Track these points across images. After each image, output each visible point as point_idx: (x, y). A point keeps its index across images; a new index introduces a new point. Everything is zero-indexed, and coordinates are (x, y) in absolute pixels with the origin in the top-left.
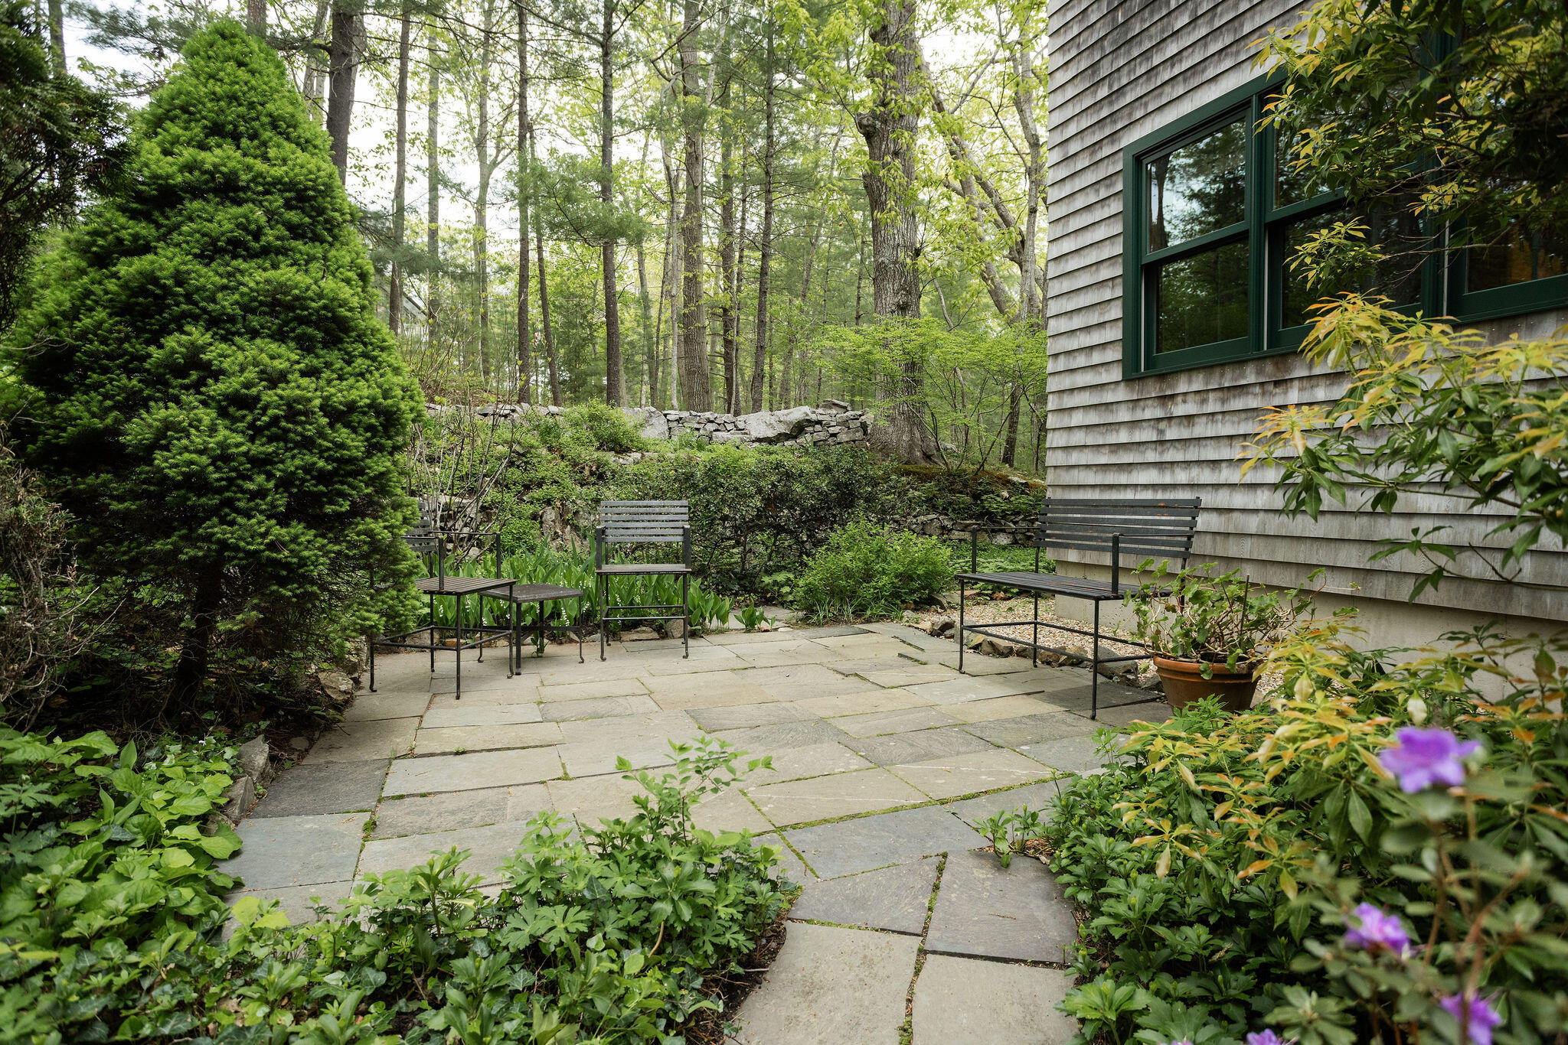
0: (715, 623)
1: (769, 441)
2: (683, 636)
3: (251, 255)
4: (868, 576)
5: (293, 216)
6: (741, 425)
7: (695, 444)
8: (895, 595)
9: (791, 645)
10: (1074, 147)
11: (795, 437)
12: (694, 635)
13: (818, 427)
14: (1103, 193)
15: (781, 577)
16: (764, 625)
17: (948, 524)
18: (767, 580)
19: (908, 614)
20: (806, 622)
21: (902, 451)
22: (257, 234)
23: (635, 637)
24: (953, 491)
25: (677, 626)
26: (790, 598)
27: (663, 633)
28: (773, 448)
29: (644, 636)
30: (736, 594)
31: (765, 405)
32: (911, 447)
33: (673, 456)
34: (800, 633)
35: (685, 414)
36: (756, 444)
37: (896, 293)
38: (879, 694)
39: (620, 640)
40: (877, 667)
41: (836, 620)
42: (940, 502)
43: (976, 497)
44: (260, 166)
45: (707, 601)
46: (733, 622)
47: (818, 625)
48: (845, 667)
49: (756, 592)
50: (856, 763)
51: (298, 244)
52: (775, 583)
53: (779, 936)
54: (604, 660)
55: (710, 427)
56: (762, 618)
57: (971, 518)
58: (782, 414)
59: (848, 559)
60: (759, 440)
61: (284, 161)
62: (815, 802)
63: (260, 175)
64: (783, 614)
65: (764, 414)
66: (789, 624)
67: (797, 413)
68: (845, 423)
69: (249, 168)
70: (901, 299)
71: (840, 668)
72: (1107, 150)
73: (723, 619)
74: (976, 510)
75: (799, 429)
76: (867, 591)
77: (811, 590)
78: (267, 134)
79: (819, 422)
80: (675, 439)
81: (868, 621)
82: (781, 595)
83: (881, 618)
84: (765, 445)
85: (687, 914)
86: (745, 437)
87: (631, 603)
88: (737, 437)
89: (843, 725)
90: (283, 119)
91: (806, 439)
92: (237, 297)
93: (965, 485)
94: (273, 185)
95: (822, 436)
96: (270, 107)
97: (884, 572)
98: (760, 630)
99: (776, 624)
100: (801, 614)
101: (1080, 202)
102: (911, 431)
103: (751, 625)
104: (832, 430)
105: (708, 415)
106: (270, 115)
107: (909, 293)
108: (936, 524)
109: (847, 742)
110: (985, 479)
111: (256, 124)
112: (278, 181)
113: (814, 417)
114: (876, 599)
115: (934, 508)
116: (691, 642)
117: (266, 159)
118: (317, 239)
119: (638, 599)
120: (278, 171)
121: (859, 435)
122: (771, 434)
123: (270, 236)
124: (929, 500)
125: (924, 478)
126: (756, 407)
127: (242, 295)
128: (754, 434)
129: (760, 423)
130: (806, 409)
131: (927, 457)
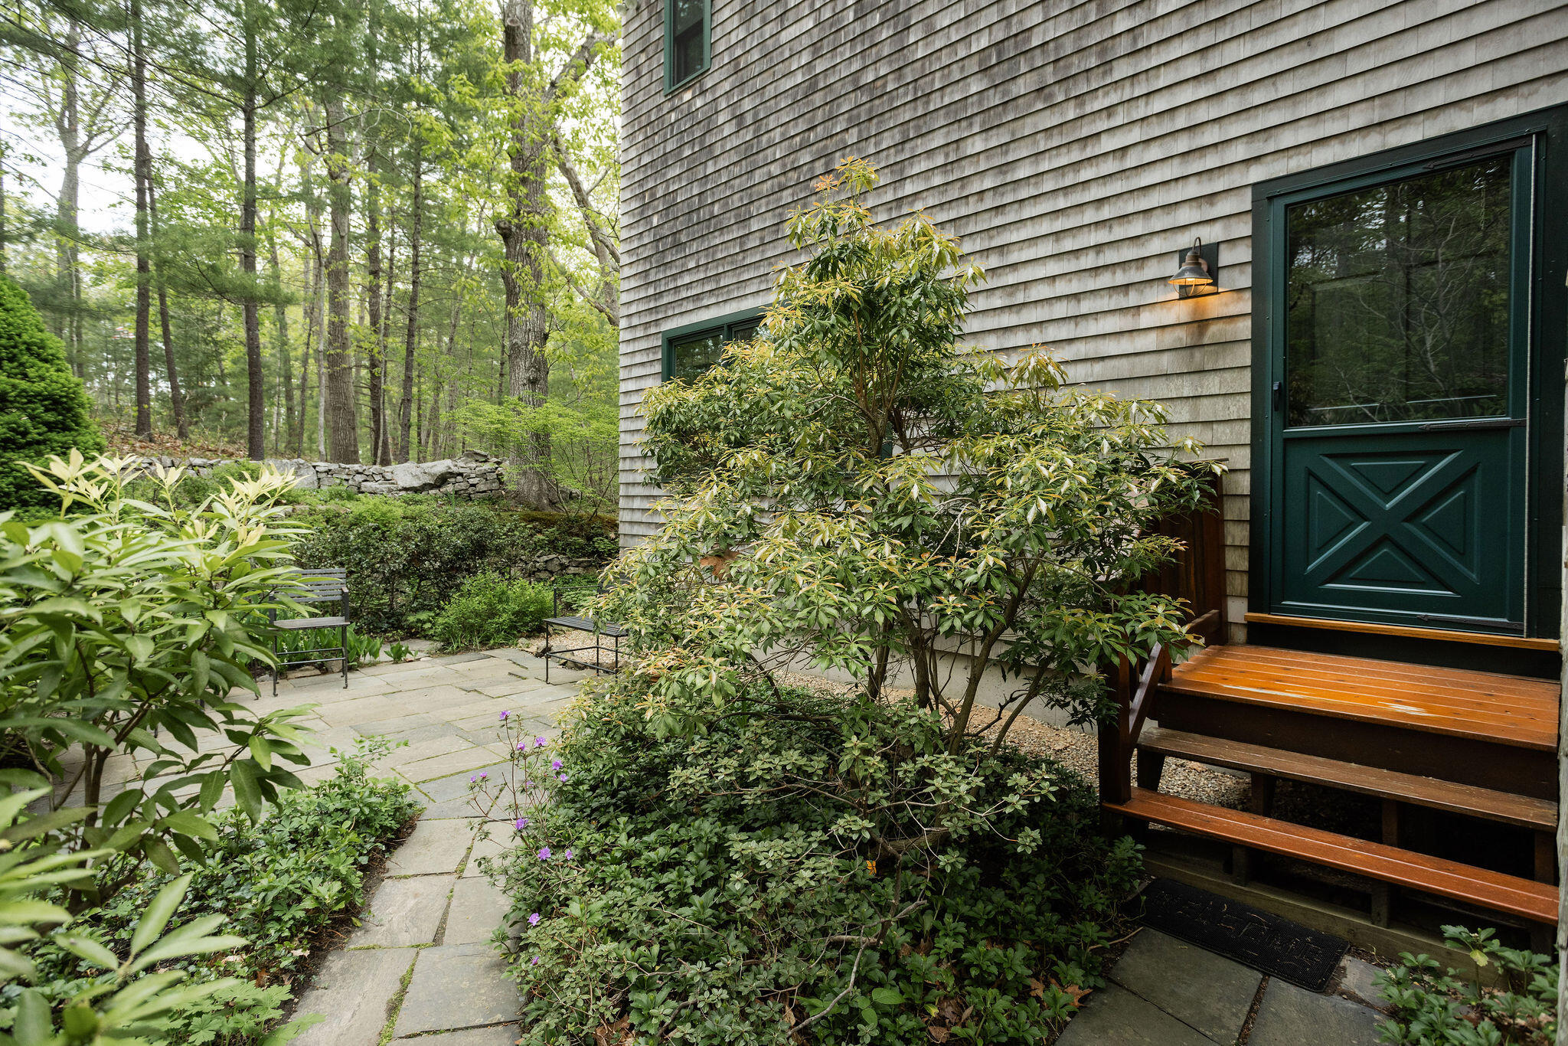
0: (368, 658)
1: (416, 490)
2: (343, 670)
3: (20, 447)
4: (492, 613)
5: (50, 417)
6: (388, 476)
7: (344, 495)
8: (513, 627)
9: (428, 672)
10: (635, 321)
11: (439, 487)
12: (351, 669)
13: (459, 478)
14: (651, 357)
15: (423, 616)
16: (409, 657)
17: (565, 561)
18: (412, 619)
19: (522, 640)
20: (442, 651)
21: (532, 500)
22: (25, 434)
23: (300, 674)
24: (572, 534)
25: (337, 663)
26: (431, 632)
27: (323, 669)
28: (419, 497)
29: (307, 673)
30: (385, 631)
31: (413, 453)
32: (539, 497)
33: (324, 508)
34: (438, 661)
35: (334, 466)
36: (403, 493)
37: (527, 370)
38: (490, 702)
39: (286, 678)
40: (492, 684)
41: (467, 649)
42: (560, 543)
43: (589, 538)
44: (24, 384)
45: (361, 642)
46: (383, 656)
47: (453, 653)
48: (468, 685)
49: (402, 628)
50: (465, 745)
51: (53, 435)
52: (419, 621)
53: (413, 827)
54: (275, 695)
55: (359, 478)
56: (407, 651)
57: (584, 556)
58: (426, 466)
59: (476, 603)
60: (405, 489)
61: (42, 378)
62: (436, 768)
63: (24, 391)
64: (425, 645)
65: (411, 466)
66: (430, 654)
67: (441, 466)
68: (483, 475)
69: (14, 386)
70: (531, 375)
71: (465, 686)
72: (653, 330)
73: (375, 654)
74: (590, 549)
75: (442, 480)
76: (491, 626)
77: (447, 627)
78: (25, 358)
79: (461, 474)
80: (324, 488)
81: (492, 648)
82: (423, 630)
83: (501, 645)
84: (411, 494)
85: (367, 811)
86: (392, 487)
87: (296, 649)
88: (385, 487)
89: (460, 724)
90: (35, 344)
91: (449, 488)
92: (11, 479)
93: (581, 528)
94: (35, 396)
95: (463, 485)
96: (25, 337)
97: (504, 611)
98: (406, 661)
99: (420, 655)
100: (439, 645)
101: (638, 359)
102: (540, 482)
103: (398, 657)
104: (471, 481)
105: (356, 467)
106: (25, 343)
107: (539, 370)
108: (556, 562)
109: (461, 734)
110: (598, 523)
111: (16, 351)
112: (39, 394)
113: (455, 470)
114: (498, 631)
115: (555, 549)
116: (350, 675)
117: (25, 376)
118: (66, 428)
119: (301, 644)
120: (39, 386)
121: (495, 485)
122: (416, 484)
123: (34, 435)
124: (551, 542)
125: (549, 523)
126: (403, 458)
127: (15, 478)
128: (401, 484)
129: (406, 474)
130: (448, 462)
131: (552, 503)
